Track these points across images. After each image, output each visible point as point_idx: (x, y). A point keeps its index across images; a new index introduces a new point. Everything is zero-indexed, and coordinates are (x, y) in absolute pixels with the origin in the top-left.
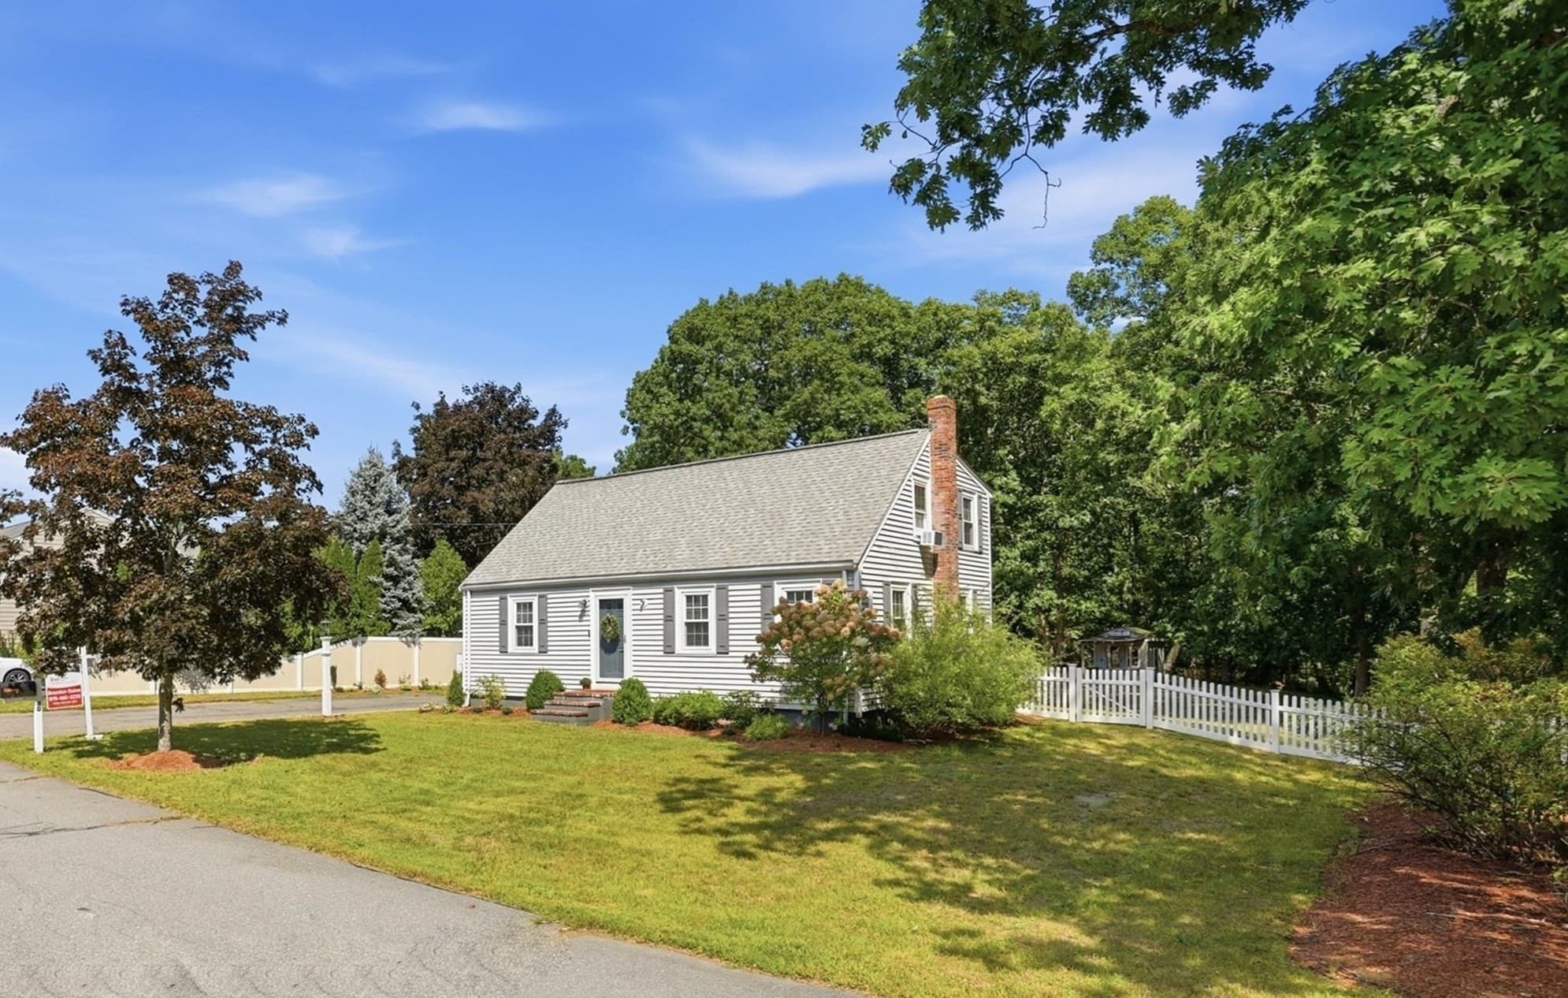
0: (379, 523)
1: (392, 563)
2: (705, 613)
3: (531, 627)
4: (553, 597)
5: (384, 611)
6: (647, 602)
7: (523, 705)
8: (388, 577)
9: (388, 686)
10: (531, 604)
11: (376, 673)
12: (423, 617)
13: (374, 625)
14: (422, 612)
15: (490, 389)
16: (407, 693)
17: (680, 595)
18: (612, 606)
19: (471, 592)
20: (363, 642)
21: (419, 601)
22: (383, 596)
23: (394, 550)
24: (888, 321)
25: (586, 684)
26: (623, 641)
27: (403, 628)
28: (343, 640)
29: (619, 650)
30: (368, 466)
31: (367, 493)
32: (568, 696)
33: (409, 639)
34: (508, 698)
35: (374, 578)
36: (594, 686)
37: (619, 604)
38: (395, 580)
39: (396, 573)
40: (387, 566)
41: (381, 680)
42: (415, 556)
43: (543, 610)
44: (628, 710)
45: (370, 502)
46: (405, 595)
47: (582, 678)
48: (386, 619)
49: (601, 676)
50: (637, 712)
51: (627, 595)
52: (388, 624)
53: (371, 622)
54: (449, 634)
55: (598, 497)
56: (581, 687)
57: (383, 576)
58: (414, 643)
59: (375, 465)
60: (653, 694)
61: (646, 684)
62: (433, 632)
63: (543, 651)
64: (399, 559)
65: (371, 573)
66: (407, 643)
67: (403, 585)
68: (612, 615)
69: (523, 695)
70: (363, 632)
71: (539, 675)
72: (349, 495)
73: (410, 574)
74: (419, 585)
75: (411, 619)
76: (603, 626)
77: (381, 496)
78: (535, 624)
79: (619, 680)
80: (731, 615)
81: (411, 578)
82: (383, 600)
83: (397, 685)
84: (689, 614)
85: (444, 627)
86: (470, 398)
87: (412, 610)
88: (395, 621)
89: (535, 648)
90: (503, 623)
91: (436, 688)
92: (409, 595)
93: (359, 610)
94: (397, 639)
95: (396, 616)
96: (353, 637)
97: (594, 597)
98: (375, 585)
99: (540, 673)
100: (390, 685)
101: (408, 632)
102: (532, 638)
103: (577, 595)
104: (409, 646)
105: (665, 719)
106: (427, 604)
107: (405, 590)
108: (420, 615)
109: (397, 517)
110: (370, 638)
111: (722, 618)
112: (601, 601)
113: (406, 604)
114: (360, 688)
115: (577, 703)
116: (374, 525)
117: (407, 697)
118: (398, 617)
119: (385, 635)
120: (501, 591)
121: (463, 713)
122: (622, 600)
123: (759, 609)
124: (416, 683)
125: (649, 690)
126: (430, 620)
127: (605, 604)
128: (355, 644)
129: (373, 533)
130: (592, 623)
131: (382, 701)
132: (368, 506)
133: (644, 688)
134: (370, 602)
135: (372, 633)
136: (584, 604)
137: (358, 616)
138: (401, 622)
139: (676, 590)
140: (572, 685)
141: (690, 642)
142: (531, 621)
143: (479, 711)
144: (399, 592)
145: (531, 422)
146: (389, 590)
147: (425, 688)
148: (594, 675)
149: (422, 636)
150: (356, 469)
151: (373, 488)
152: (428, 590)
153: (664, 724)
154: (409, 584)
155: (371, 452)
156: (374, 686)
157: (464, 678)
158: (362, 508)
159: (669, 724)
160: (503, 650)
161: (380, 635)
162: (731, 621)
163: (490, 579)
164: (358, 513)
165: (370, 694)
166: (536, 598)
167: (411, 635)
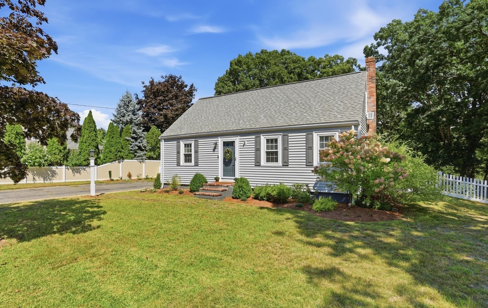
0: (129, 118)
1: (134, 132)
2: (276, 147)
3: (191, 154)
4: (201, 141)
5: (131, 150)
6: (246, 142)
7: (188, 189)
8: (133, 138)
9: (132, 178)
10: (191, 144)
11: (128, 173)
12: (146, 153)
13: (127, 155)
14: (146, 151)
15: (171, 77)
16: (140, 181)
17: (263, 139)
18: (229, 145)
19: (164, 140)
20: (123, 162)
21: (145, 147)
22: (131, 145)
23: (135, 128)
24: (299, 62)
25: (217, 179)
26: (235, 160)
27: (139, 157)
28: (115, 161)
29: (232, 164)
30: (126, 97)
31: (125, 107)
32: (210, 185)
33: (141, 160)
34: (182, 185)
35: (128, 138)
36: (220, 180)
37: (232, 144)
38: (136, 139)
39: (136, 136)
40: (133, 134)
41: (130, 176)
42: (143, 131)
43: (196, 146)
44: (241, 193)
45: (126, 110)
46: (139, 145)
47: (215, 176)
48: (132, 153)
49: (224, 176)
50: (245, 193)
51: (237, 140)
52: (133, 155)
53: (126, 154)
54: (156, 159)
55: (217, 102)
56: (215, 181)
57: (131, 137)
58: (143, 162)
59: (129, 97)
60: (252, 185)
61: (249, 180)
62: (150, 158)
63: (196, 164)
64: (137, 131)
65: (127, 136)
66: (140, 162)
67: (139, 141)
68: (229, 148)
69: (188, 184)
70: (123, 158)
71: (196, 176)
72: (118, 107)
73: (141, 137)
74: (145, 141)
75: (142, 153)
76: (225, 153)
77: (131, 108)
78: (193, 153)
79: (234, 178)
80: (290, 148)
81: (142, 138)
82: (131, 146)
83: (136, 178)
84: (268, 147)
85: (155, 156)
86: (164, 80)
87: (142, 150)
88: (135, 154)
89: (193, 163)
90: (178, 153)
91: (151, 179)
92: (141, 144)
93: (121, 150)
94: (136, 160)
95: (136, 152)
96: (118, 160)
97: (220, 141)
98: (128, 140)
99: (196, 175)
100: (134, 177)
101: (141, 158)
102: (191, 159)
103: (213, 140)
104: (141, 163)
105: (262, 197)
106: (147, 148)
107: (139, 143)
108: (145, 152)
109: (137, 116)
110: (125, 160)
111: (285, 149)
112: (224, 142)
113: (140, 148)
114: (121, 179)
115: (216, 189)
116: (127, 118)
117: (140, 183)
118: (137, 153)
119: (132, 159)
120: (178, 139)
121: (160, 192)
122: (234, 142)
123: (305, 145)
124: (144, 176)
125: (250, 182)
126: (149, 154)
127: (226, 144)
128: (119, 162)
129: (127, 121)
130: (220, 152)
131: (129, 185)
132: (125, 112)
133: (248, 182)
134: (126, 147)
135: (126, 158)
136: (216, 144)
137: (120, 152)
138: (138, 154)
139: (262, 137)
140: (211, 180)
141: (268, 160)
142: (191, 151)
143: (167, 192)
144: (137, 143)
145: (185, 88)
146: (133, 142)
147: (147, 178)
148: (220, 175)
149: (146, 159)
150: (122, 98)
151: (128, 105)
152: (148, 143)
153: (260, 200)
154: (141, 141)
155: (127, 93)
156: (127, 178)
157: (161, 176)
158: (123, 112)
159: (263, 200)
160: (178, 164)
161: (130, 159)
162: (290, 150)
163: (173, 134)
164: (121, 114)
165: (125, 182)
166: (193, 142)
167: (142, 159)
